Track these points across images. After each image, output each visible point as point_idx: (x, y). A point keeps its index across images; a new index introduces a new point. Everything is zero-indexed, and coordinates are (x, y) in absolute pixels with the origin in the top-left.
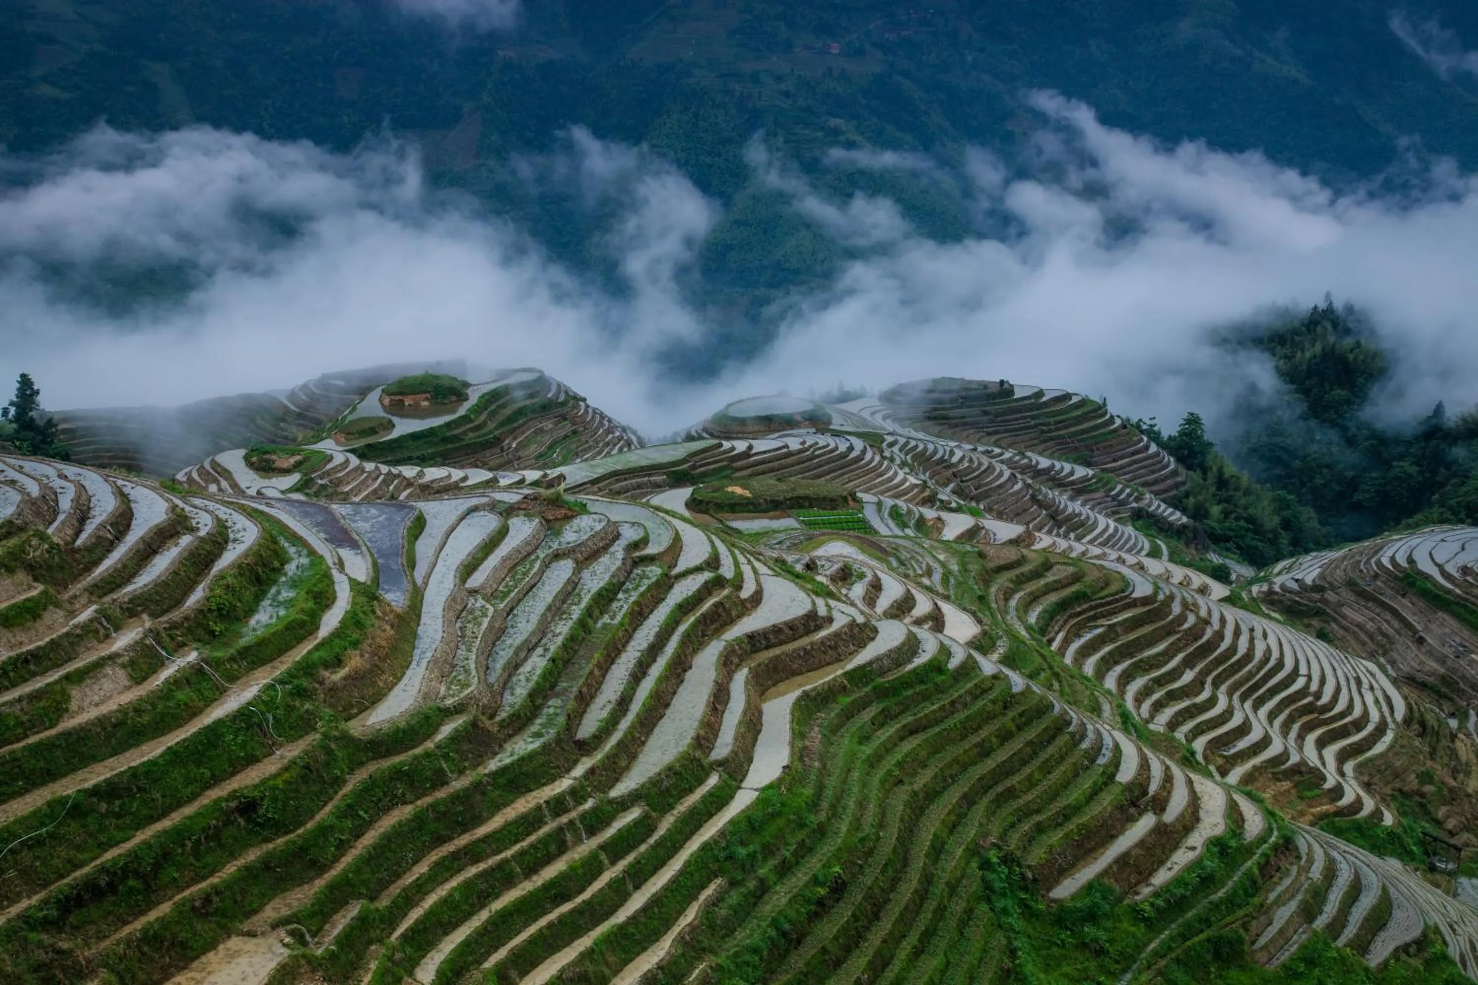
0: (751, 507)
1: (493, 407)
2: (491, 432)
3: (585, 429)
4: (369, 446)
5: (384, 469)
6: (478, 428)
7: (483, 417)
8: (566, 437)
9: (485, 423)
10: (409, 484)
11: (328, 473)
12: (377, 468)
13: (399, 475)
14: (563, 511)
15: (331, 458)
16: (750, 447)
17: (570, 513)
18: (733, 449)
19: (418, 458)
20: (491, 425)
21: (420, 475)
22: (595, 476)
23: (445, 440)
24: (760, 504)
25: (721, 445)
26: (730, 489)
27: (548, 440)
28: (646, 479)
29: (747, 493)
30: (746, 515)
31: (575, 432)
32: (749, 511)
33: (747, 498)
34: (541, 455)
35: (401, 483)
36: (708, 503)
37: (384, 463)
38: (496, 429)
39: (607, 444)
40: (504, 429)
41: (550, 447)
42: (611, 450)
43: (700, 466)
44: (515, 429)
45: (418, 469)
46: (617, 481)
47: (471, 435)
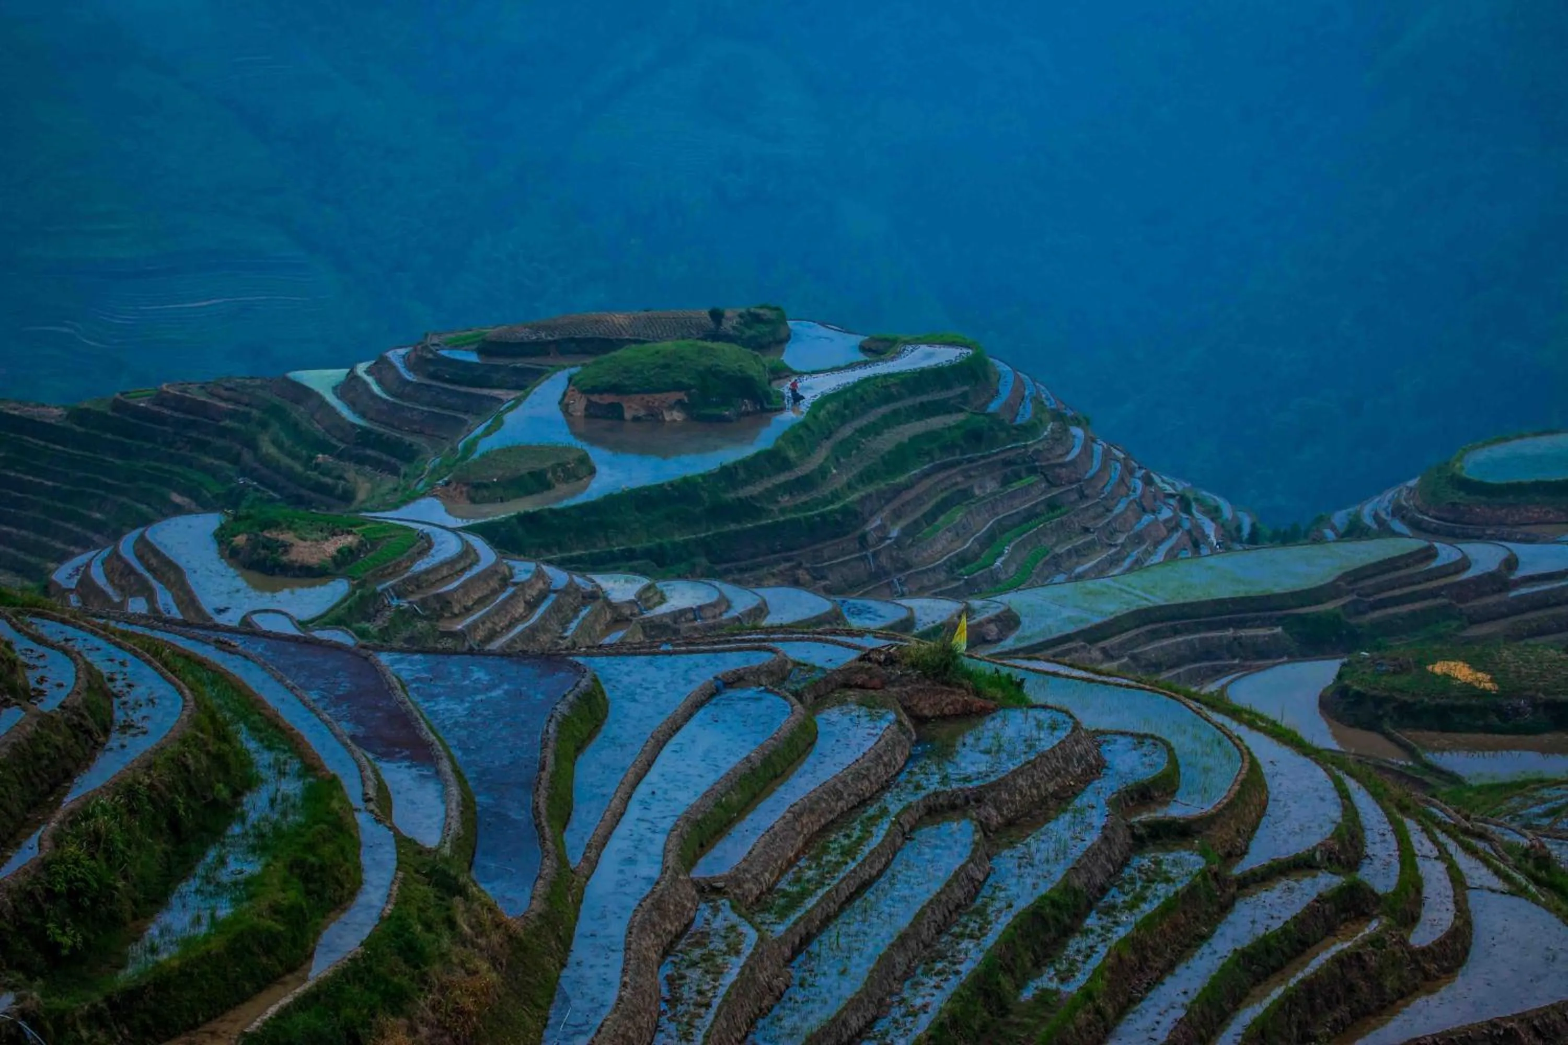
0: (1494, 719)
1: (847, 431)
2: (836, 496)
3: (1083, 496)
4: (527, 519)
5: (559, 577)
6: (805, 483)
7: (819, 457)
8: (1030, 515)
9: (823, 472)
10: (619, 618)
11: (418, 582)
12: (539, 575)
13: (594, 596)
14: (961, 696)
15: (425, 544)
16: (1511, 563)
17: (979, 703)
18: (1464, 564)
19: (648, 553)
20: (839, 478)
21: (644, 599)
22: (1098, 620)
23: (720, 512)
24: (1517, 711)
25: (1429, 554)
26: (1439, 668)
27: (984, 525)
28: (1230, 632)
29: (1484, 681)
30: (1480, 737)
31: (1052, 505)
32: (1488, 729)
33: (1485, 693)
34: (963, 560)
35: (596, 615)
36: (1379, 702)
37: (561, 564)
38: (850, 487)
39: (1139, 539)
40: (871, 489)
41: (990, 539)
42: (1148, 553)
43: (1374, 607)
44: (898, 491)
45: (646, 581)
46: (1155, 635)
47: (785, 500)
